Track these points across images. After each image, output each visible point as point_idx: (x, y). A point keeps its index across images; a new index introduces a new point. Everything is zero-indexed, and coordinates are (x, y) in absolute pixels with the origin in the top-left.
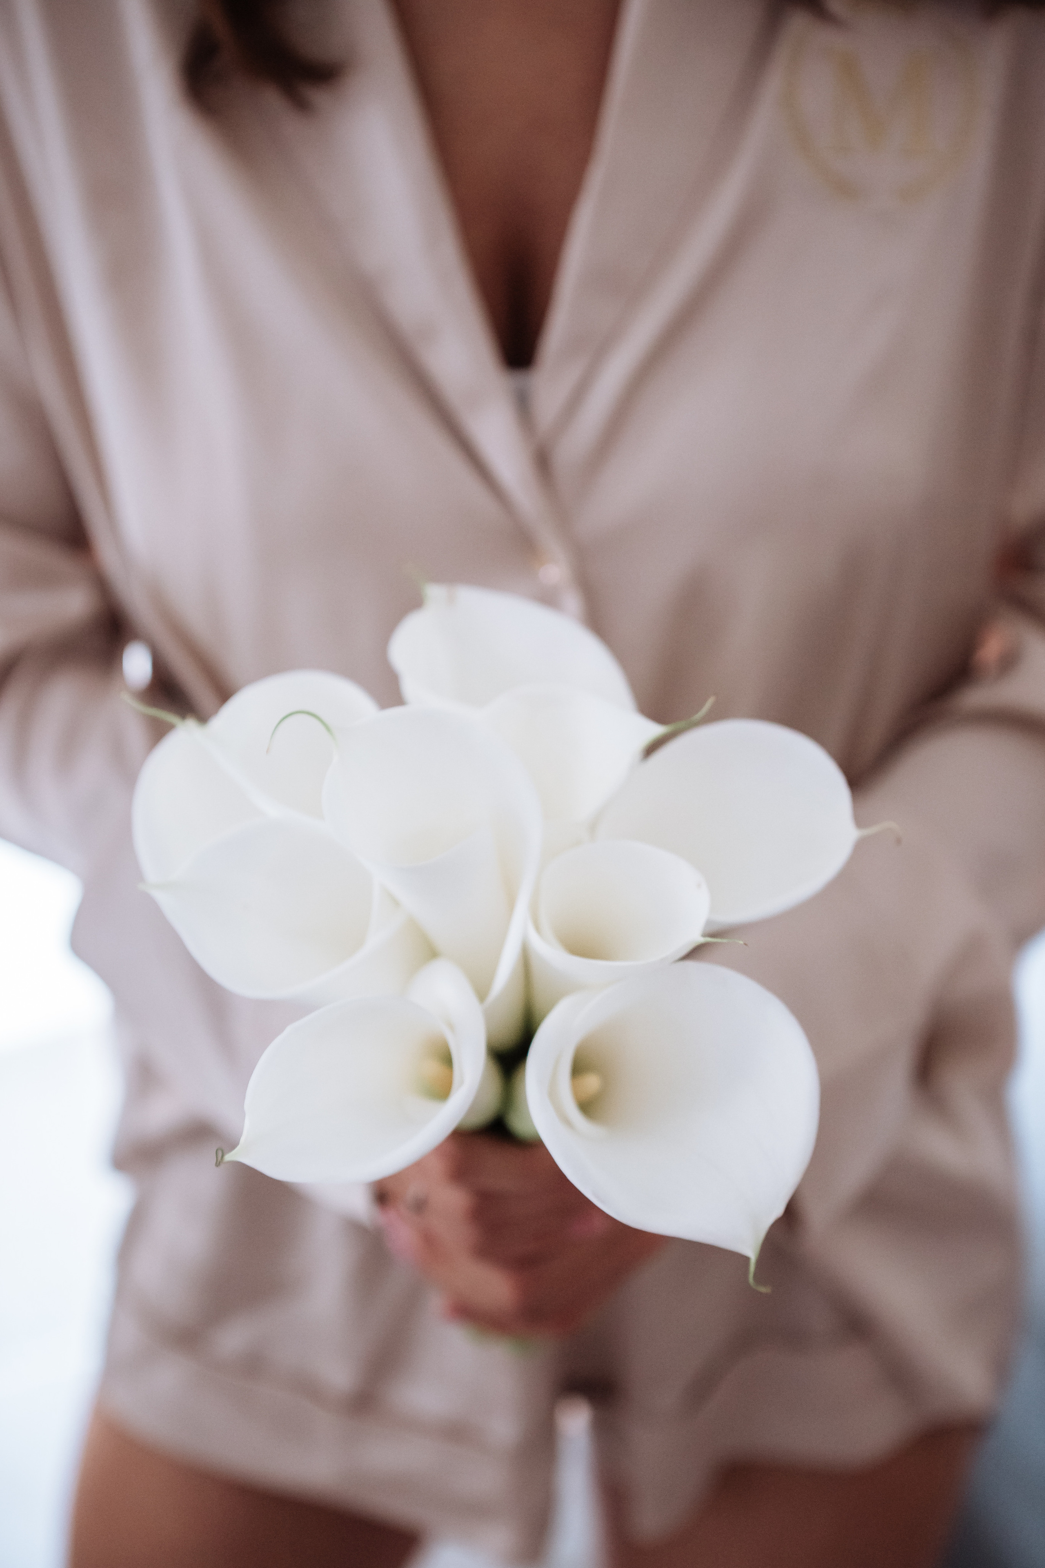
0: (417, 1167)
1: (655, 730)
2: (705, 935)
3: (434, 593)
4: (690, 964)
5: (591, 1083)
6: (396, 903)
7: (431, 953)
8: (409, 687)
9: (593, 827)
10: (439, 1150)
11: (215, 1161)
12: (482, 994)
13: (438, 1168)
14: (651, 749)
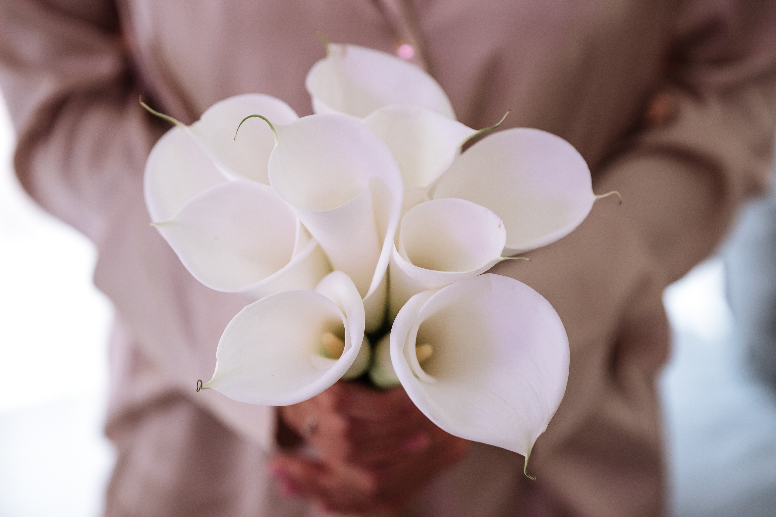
0: (313, 401)
1: (471, 132)
2: (502, 256)
3: (333, 48)
4: (492, 276)
5: (427, 350)
6: (309, 236)
7: (330, 269)
8: (318, 104)
9: (431, 193)
10: (329, 390)
11: (197, 389)
12: (363, 293)
13: (327, 402)
14: (466, 146)
